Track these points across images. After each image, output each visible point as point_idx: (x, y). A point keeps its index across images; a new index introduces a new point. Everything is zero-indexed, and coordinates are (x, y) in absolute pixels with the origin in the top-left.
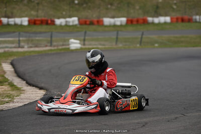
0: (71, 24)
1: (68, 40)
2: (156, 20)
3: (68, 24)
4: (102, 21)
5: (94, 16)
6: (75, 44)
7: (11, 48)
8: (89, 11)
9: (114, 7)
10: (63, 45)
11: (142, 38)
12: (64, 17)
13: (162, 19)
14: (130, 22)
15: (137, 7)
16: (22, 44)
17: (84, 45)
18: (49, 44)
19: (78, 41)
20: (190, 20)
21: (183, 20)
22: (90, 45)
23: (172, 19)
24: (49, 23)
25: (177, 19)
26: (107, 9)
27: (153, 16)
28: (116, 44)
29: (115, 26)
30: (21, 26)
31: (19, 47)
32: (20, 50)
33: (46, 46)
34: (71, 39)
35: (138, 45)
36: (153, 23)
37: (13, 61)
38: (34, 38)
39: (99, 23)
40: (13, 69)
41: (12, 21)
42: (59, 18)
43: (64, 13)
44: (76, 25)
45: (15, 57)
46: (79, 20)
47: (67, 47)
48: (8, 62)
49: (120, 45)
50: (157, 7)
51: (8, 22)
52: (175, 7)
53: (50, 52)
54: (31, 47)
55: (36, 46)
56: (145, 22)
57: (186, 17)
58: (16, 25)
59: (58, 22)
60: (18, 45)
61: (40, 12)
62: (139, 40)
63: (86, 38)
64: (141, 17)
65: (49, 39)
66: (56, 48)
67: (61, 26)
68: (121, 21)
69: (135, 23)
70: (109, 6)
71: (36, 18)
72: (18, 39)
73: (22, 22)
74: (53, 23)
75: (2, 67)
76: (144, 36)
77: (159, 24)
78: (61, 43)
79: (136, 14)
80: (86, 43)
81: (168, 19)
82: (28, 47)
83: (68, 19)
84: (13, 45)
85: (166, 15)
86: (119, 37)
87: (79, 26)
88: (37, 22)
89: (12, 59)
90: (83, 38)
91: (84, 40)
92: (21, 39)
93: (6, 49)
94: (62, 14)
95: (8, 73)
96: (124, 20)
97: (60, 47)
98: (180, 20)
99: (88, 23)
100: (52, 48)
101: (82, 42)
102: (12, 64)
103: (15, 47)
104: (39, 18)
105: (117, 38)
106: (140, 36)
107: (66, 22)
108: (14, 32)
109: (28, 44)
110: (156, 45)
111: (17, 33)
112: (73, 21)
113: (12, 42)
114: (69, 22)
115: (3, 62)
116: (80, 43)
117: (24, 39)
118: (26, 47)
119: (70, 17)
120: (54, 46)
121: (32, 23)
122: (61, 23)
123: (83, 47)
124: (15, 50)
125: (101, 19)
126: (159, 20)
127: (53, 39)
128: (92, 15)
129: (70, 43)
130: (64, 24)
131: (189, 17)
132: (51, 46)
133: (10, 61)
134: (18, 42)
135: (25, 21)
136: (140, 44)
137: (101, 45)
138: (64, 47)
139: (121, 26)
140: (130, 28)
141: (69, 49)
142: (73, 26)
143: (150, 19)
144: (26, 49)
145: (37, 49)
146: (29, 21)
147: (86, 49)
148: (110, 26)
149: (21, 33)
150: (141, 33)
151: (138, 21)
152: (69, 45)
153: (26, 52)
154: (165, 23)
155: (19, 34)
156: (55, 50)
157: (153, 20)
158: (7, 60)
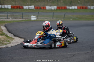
0: (31, 8)
1: (31, 16)
2: (71, 8)
3: (29, 8)
4: (45, 8)
5: (42, 5)
6: (33, 18)
7: (4, 19)
8: (40, 3)
9: (51, 1)
10: (28, 18)
11: (64, 16)
12: (28, 5)
13: (73, 7)
14: (58, 8)
15: (62, 2)
16: (9, 17)
17: (38, 18)
18: (21, 18)
19: (35, 17)
20: (86, 8)
21: (83, 8)
22: (40, 18)
23: (78, 7)
24: (21, 8)
25: (80, 7)
26: (48, 2)
27: (69, 6)
28: (53, 18)
29: (51, 10)
30: (8, 9)
31: (8, 19)
32: (8, 20)
33: (20, 18)
34: (32, 15)
35: (63, 19)
36: (69, 9)
37: (5, 25)
38: (14, 15)
39: (44, 8)
40: (6, 29)
41: (3, 7)
42: (25, 6)
43: (28, 3)
44: (33, 9)
45: (6, 23)
46: (35, 7)
47: (30, 19)
48: (3, 26)
49: (55, 19)
50: (71, 2)
51: (2, 7)
52: (79, 2)
53: (22, 21)
54: (13, 19)
55: (16, 19)
56: (65, 8)
57: (84, 6)
58: (5, 8)
59: (25, 7)
60: (7, 18)
61: (17, 3)
62: (63, 17)
63: (39, 15)
64: (63, 6)
65: (22, 15)
66: (25, 19)
67: (26, 9)
68: (54, 8)
69: (60, 9)
70: (49, 1)
71: (14, 6)
72: (7, 15)
73: (8, 7)
74: (23, 8)
75: (1, 28)
76: (65, 15)
77: (72, 9)
78: (27, 17)
79: (61, 5)
80: (39, 17)
81: (76, 7)
82: (12, 19)
83: (30, 6)
84: (5, 18)
85: (75, 6)
86: (54, 15)
87: (34, 9)
88: (15, 7)
89: (5, 24)
90: (37, 15)
91: (38, 16)
92: (8, 15)
93: (2, 20)
94: (27, 4)
95: (4, 30)
96: (56, 7)
97: (27, 19)
98: (81, 8)
99: (39, 8)
100: (23, 20)
101: (37, 17)
102: (5, 26)
103: (6, 19)
104: (16, 6)
105: (53, 16)
106: (64, 15)
107: (29, 7)
108: (5, 12)
109: (12, 17)
110: (71, 19)
111: (7, 12)
112: (32, 7)
113: (4, 16)
114: (30, 8)
115: (1, 25)
116: (36, 18)
117: (10, 15)
118: (11, 18)
119: (31, 5)
120: (24, 19)
121: (13, 7)
122: (26, 8)
123: (37, 19)
124: (6, 20)
125: (45, 7)
126: (72, 8)
127: (23, 15)
128: (41, 5)
129: (31, 17)
130: (27, 8)
131: (86, 7)
132: (22, 18)
133: (4, 25)
134: (7, 16)
135: (9, 7)
136: (64, 19)
137: (45, 18)
138: (28, 19)
139: (54, 10)
140: (59, 11)
141: (31, 20)
142: (32, 9)
143: (68, 7)
144: (11, 20)
145: (16, 20)
146: (11, 7)
147: (39, 20)
148: (49, 10)
149: (9, 12)
150: (64, 14)
151: (62, 8)
152: (31, 18)
153: (11, 21)
154: (75, 9)
155: (8, 12)
156: (24, 20)
157: (69, 8)
158: (3, 24)
